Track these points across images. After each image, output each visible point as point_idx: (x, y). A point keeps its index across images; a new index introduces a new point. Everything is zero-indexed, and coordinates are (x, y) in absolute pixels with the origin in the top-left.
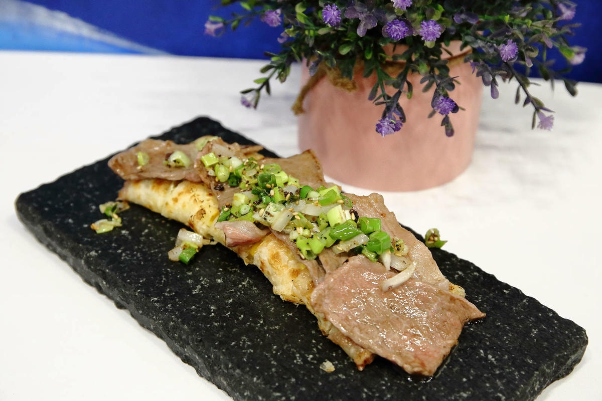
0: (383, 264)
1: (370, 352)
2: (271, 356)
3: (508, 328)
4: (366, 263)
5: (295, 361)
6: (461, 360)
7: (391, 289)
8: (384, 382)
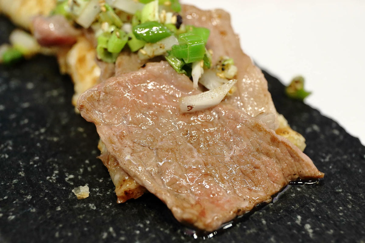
0: (191, 79)
1: (137, 183)
2: (24, 167)
3: (350, 197)
4: (167, 73)
5: (48, 178)
6: (264, 222)
7: (191, 112)
8: (142, 226)
